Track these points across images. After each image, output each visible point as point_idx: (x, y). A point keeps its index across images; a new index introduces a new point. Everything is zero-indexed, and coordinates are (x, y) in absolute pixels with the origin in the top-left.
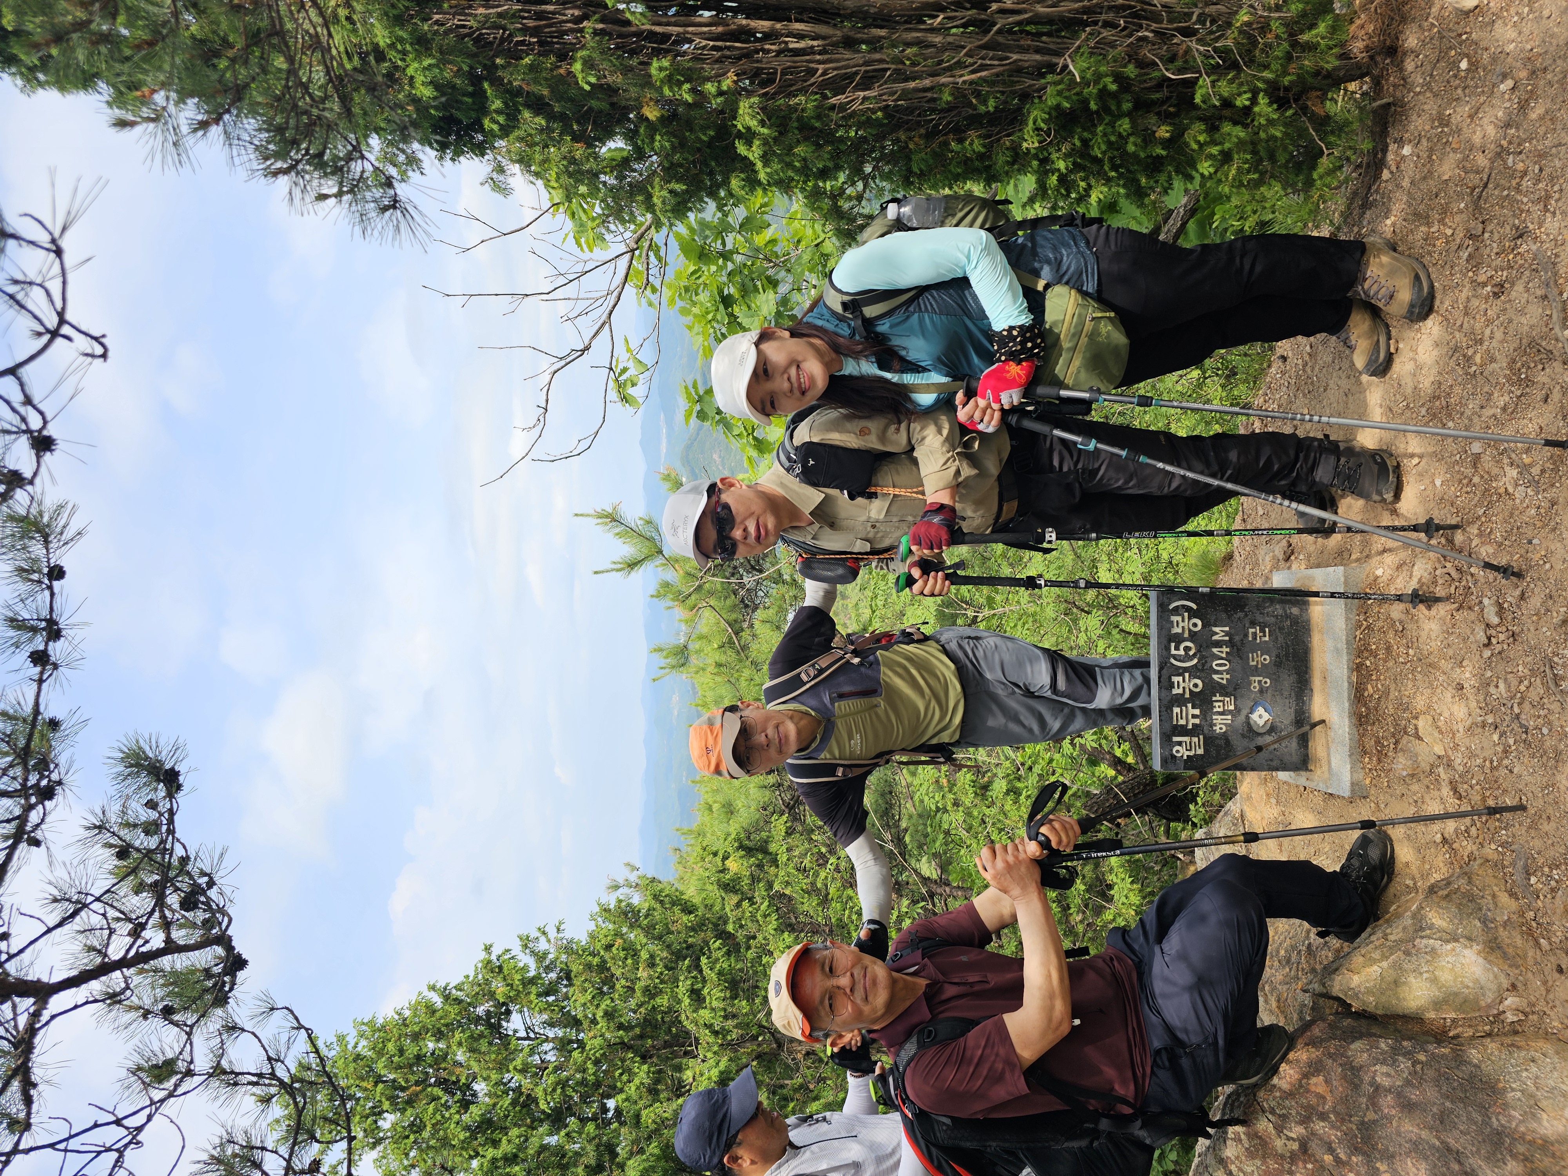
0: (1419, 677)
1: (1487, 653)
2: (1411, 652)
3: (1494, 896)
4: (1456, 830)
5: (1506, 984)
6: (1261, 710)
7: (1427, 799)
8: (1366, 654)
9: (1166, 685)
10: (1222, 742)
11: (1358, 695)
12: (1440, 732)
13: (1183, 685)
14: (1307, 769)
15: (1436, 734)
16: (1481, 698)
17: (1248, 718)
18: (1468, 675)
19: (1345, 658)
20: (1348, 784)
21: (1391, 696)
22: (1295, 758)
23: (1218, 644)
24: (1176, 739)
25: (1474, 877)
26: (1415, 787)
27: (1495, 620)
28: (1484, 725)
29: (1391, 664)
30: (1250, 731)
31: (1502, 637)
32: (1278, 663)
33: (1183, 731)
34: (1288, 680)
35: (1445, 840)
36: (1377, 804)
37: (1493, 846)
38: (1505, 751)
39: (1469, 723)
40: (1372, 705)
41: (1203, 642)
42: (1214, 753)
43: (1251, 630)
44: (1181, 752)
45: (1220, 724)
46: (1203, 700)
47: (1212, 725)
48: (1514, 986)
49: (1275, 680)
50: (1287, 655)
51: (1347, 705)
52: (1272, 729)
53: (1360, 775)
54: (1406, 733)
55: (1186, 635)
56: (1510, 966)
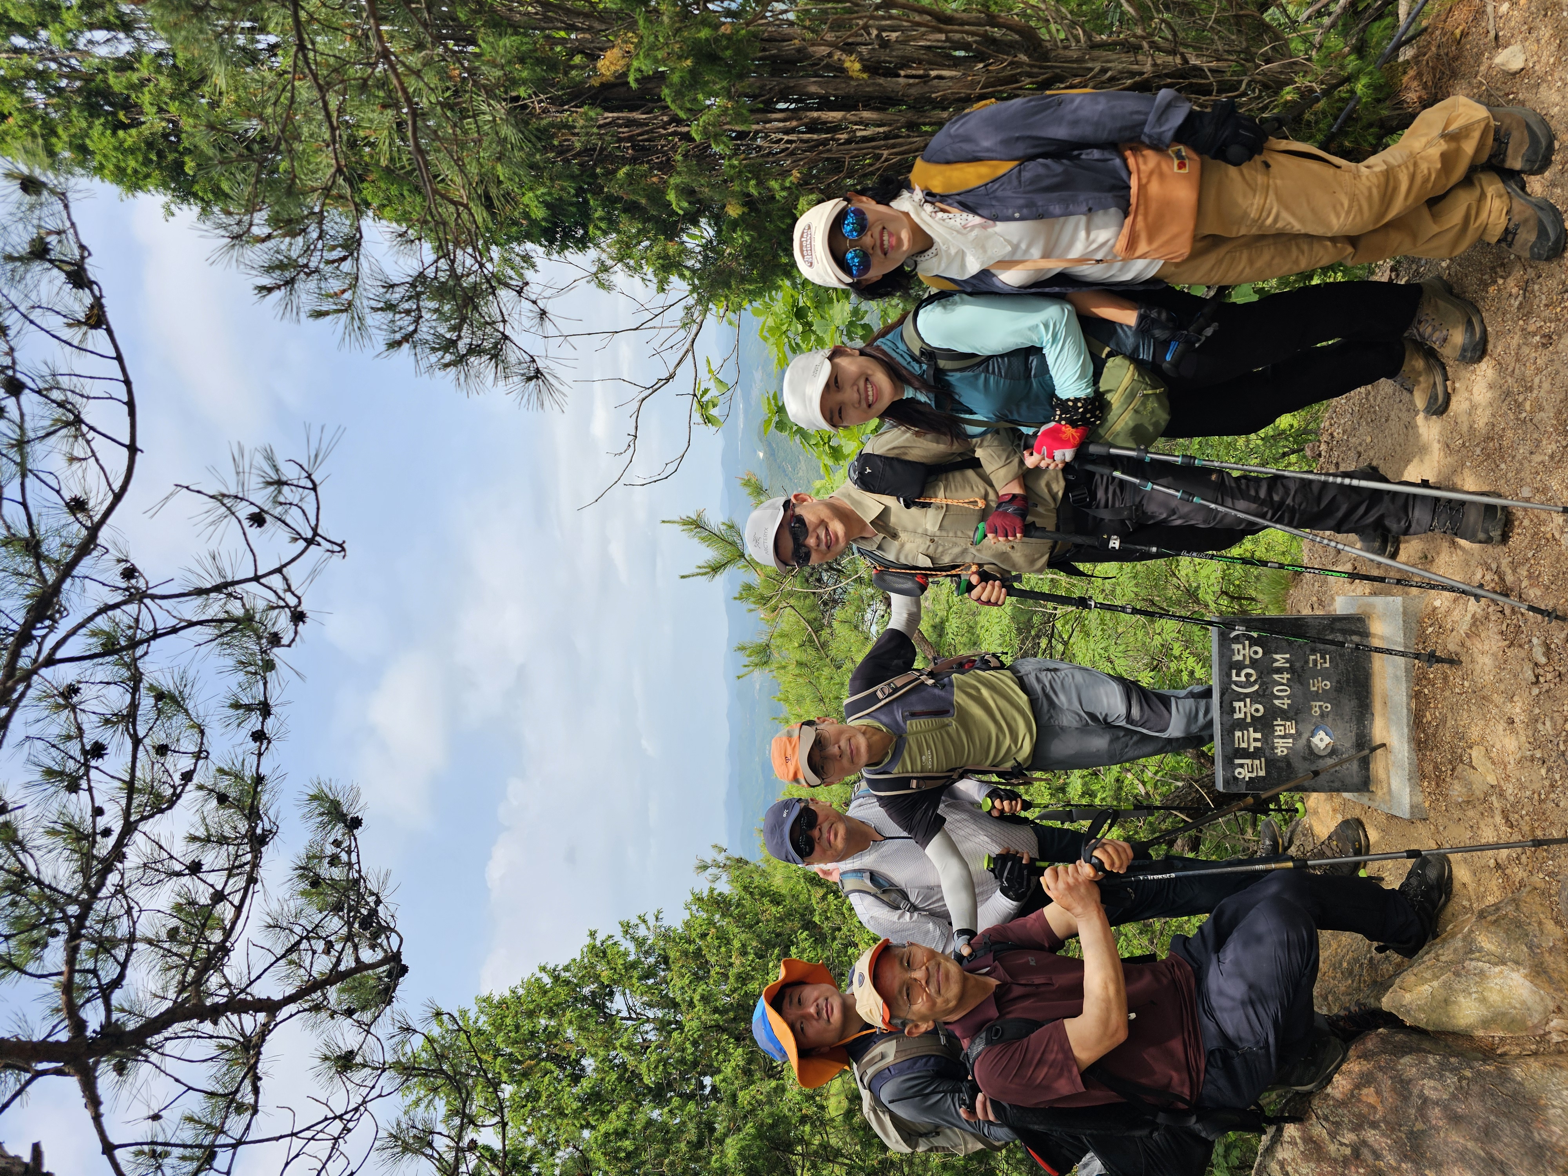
0: (1473, 708)
1: (1535, 691)
2: (1466, 684)
3: (1540, 923)
4: (1508, 856)
5: (1552, 1006)
6: (1321, 734)
7: (1482, 825)
8: (1424, 682)
9: (1227, 709)
10: (1283, 765)
11: (1417, 722)
12: (1493, 763)
13: (1243, 710)
14: (1368, 791)
15: (1489, 764)
16: (1530, 733)
17: (1309, 741)
18: (1518, 710)
19: (1404, 686)
20: (1408, 806)
21: (1448, 725)
22: (1356, 780)
23: (1279, 671)
24: (1237, 761)
25: (1522, 904)
26: (1471, 813)
27: (1543, 660)
28: (1532, 759)
29: (1447, 693)
30: (1311, 754)
31: (1549, 676)
32: (1338, 689)
33: (1245, 754)
34: (1349, 705)
35: (1498, 866)
36: (1436, 826)
37: (1541, 875)
38: (1552, 786)
39: (1518, 756)
40: (1430, 731)
41: (1265, 669)
42: (1275, 775)
43: (1312, 657)
44: (1244, 774)
45: (1282, 747)
46: (1264, 724)
47: (1273, 748)
48: (1559, 1009)
49: (1336, 705)
50: (1348, 681)
51: (1406, 730)
52: (1333, 752)
53: (1419, 798)
54: (1462, 761)
55: (1247, 662)
56: (1556, 990)
